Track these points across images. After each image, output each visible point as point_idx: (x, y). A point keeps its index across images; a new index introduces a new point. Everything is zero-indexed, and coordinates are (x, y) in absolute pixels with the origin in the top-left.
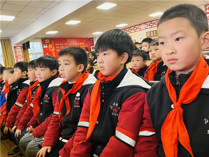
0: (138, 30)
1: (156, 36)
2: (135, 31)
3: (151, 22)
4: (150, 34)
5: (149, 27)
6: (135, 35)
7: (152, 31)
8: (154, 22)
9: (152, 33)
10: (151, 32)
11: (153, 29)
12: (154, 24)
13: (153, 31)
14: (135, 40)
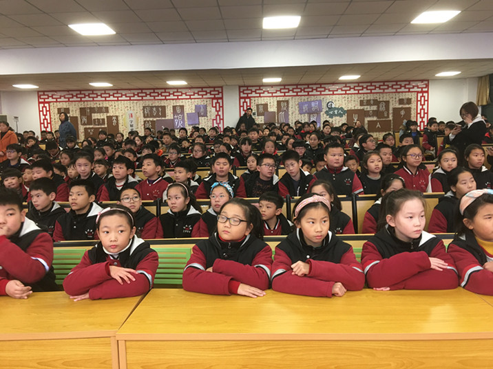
0: (124, 98)
1: (162, 116)
2: (118, 100)
3: (154, 89)
4: (151, 111)
5: (148, 97)
6: (117, 107)
7: (155, 107)
8: (160, 91)
9: (154, 109)
10: (152, 107)
11: (157, 104)
12: (159, 94)
13: (157, 107)
14: (117, 117)
